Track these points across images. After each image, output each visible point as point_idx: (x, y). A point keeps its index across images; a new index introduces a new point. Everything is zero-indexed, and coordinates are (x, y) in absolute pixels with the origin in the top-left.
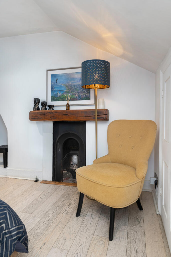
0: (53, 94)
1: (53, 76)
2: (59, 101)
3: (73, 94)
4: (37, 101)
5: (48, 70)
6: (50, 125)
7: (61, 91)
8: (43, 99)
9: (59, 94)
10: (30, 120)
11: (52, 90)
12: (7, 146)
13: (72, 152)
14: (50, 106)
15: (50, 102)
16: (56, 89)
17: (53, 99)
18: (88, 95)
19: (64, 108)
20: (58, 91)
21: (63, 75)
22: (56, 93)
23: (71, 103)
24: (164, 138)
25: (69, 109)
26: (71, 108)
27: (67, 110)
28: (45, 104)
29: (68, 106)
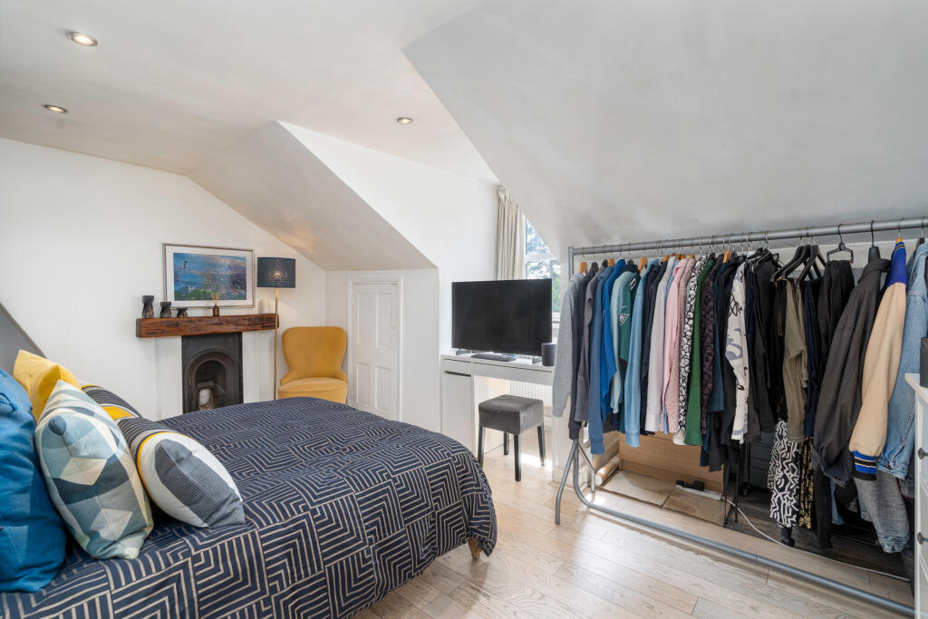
0: (177, 288)
1: (176, 256)
4: (148, 301)
5: (166, 245)
6: (176, 343)
7: (195, 283)
8: (158, 296)
9: (191, 289)
10: (138, 336)
11: (176, 282)
14: (181, 311)
15: (175, 303)
16: (185, 279)
17: (178, 296)
18: (242, 291)
19: (210, 313)
20: (188, 283)
21: (197, 257)
22: (183, 285)
23: (220, 303)
25: (218, 316)
26: (223, 313)
27: (214, 315)
28: (166, 307)
29: (216, 308)
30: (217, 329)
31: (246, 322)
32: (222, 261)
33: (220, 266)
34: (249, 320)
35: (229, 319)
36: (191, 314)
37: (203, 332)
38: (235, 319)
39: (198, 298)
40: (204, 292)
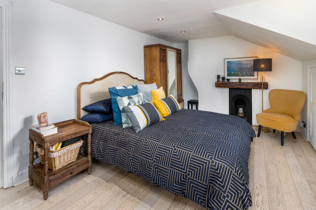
0: (228, 73)
1: (228, 62)
2: (232, 76)
3: (242, 73)
4: (218, 77)
5: (225, 59)
6: (227, 90)
7: (234, 71)
8: (222, 75)
9: (233, 73)
10: (216, 87)
11: (228, 70)
12: (198, 100)
13: (239, 106)
14: (228, 80)
15: (227, 77)
16: (231, 70)
17: (228, 75)
18: (253, 73)
19: (238, 81)
20: (232, 71)
21: (235, 62)
22: (230, 72)
24: (311, 101)
25: (241, 82)
26: (242, 81)
27: (239, 82)
28: (223, 78)
29: (240, 79)
30: (239, 87)
31: (251, 85)
32: (244, 62)
33: (244, 64)
34: (253, 84)
35: (244, 83)
36: (231, 81)
37: (234, 87)
38: (247, 83)
39: (235, 76)
40: (237, 74)
